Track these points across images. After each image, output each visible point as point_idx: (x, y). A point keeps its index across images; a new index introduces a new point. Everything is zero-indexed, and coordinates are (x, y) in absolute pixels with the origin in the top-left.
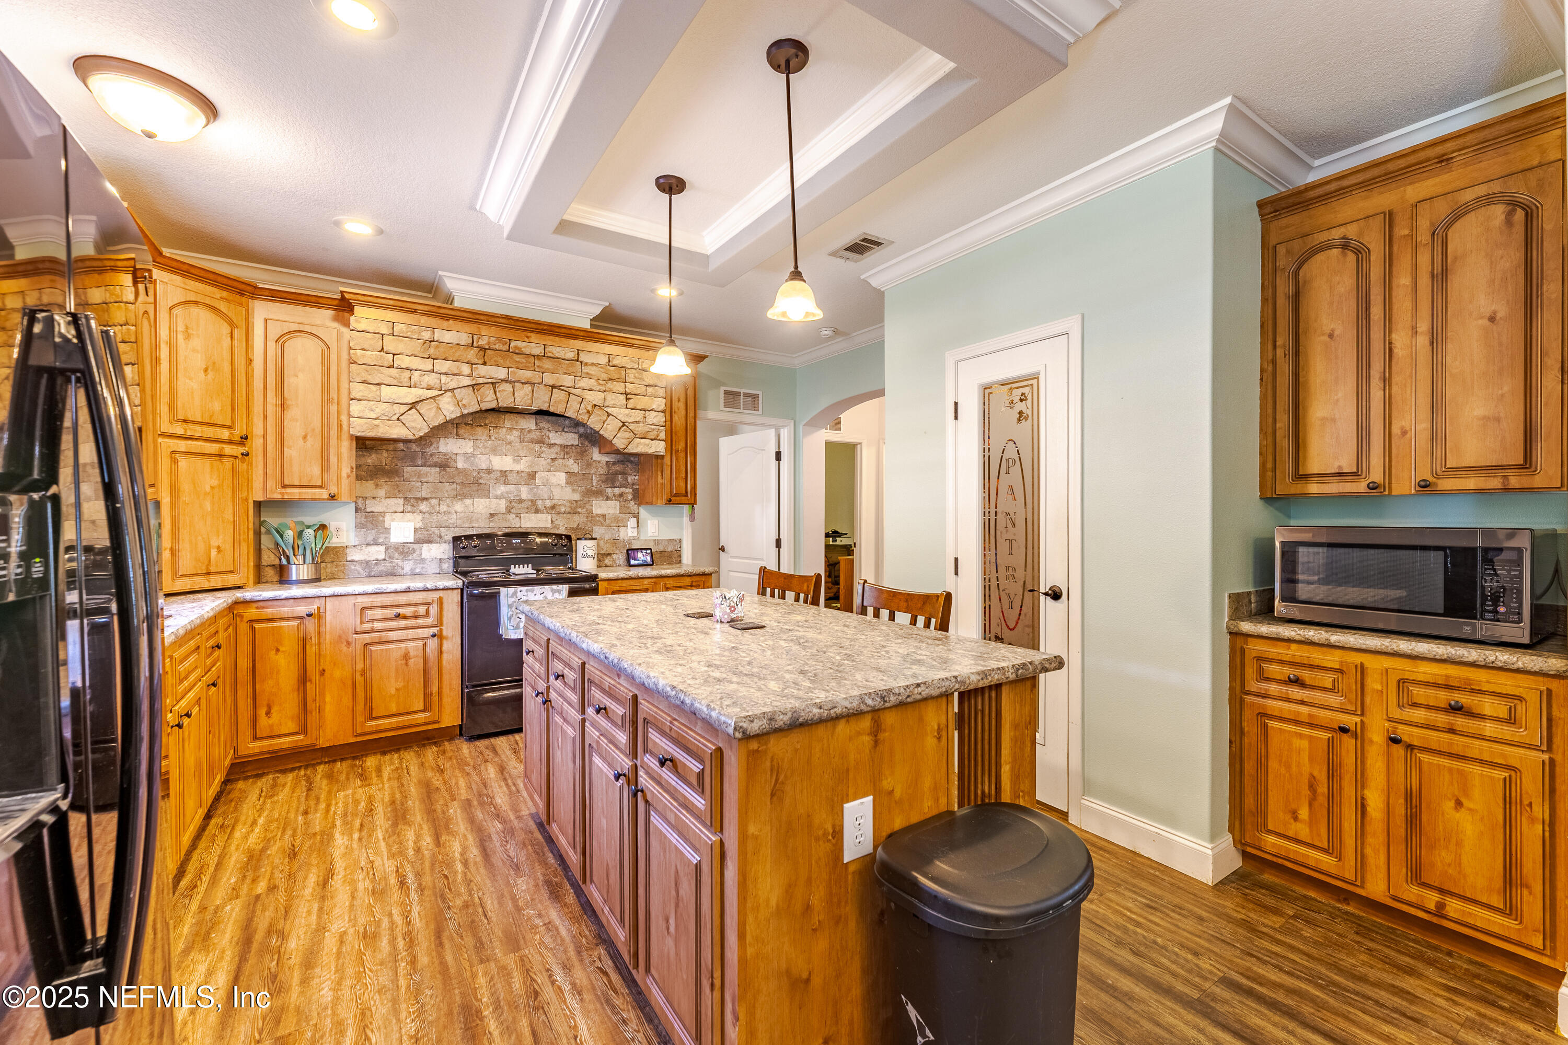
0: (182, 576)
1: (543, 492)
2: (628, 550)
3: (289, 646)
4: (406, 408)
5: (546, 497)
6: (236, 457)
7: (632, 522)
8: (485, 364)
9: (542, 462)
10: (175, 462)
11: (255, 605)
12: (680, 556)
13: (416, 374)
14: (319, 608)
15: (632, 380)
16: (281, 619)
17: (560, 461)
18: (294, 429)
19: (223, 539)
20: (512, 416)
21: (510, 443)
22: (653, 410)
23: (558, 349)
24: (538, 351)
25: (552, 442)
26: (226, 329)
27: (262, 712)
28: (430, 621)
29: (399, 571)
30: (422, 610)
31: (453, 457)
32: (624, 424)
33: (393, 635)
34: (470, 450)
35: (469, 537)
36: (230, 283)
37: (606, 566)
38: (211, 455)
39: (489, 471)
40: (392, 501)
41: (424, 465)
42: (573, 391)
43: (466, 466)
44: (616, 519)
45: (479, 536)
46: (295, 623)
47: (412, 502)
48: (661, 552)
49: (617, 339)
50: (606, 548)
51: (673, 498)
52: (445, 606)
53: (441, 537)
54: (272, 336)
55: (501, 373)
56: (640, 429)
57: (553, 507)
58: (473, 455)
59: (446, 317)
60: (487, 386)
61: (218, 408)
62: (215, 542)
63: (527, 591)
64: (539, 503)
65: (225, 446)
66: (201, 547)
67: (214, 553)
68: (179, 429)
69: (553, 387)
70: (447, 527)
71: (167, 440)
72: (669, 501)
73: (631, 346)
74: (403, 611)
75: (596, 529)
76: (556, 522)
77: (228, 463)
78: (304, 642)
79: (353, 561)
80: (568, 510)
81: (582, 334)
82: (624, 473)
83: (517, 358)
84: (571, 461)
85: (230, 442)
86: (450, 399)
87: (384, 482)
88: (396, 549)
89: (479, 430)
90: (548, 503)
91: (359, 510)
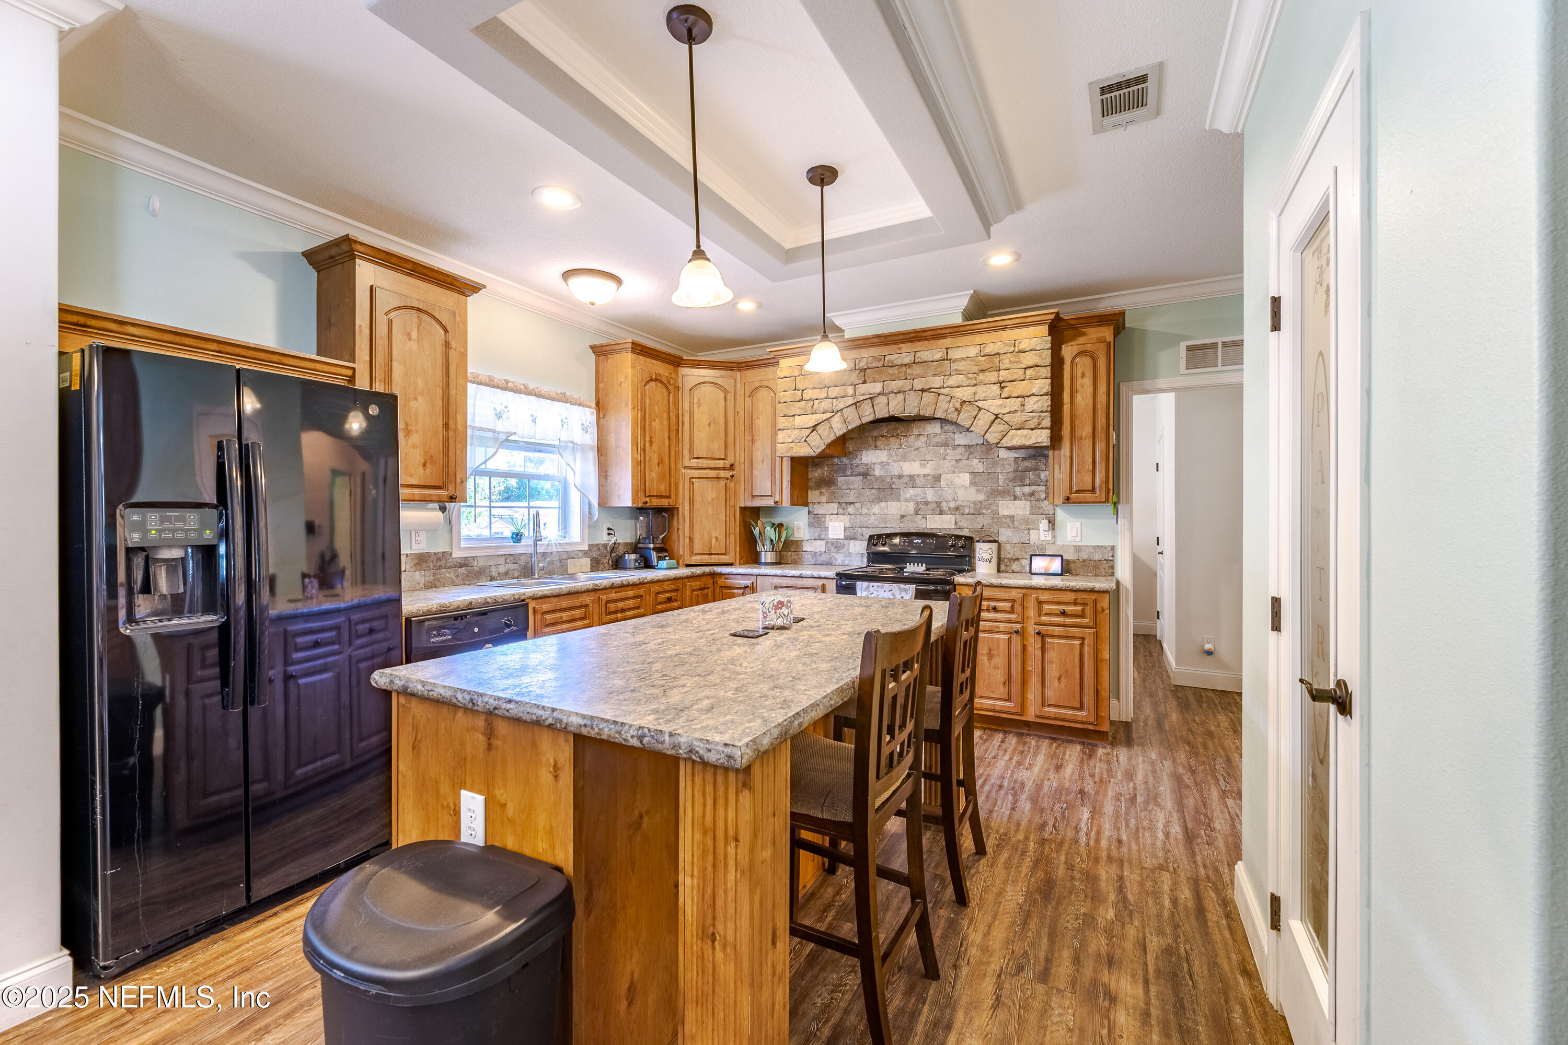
1: (948, 494)
2: (1032, 556)
4: (810, 431)
5: (950, 498)
6: (728, 479)
7: (1044, 524)
8: (865, 382)
9: (947, 464)
10: (693, 483)
11: (724, 577)
12: (1112, 567)
13: (816, 402)
14: (753, 583)
15: (1007, 366)
16: (734, 588)
17: (965, 462)
18: (758, 456)
19: (719, 532)
20: (919, 423)
21: (918, 449)
22: (1033, 395)
23: (927, 352)
24: (907, 359)
25: (957, 443)
26: (722, 395)
29: (834, 562)
31: (872, 466)
32: (997, 417)
34: (885, 459)
35: (880, 536)
36: (723, 364)
37: (1013, 572)
38: (713, 478)
39: (900, 477)
40: (831, 505)
41: (852, 475)
42: (942, 391)
43: (882, 473)
44: (1026, 521)
45: (888, 535)
46: (740, 591)
47: (844, 505)
48: (1084, 561)
49: (985, 325)
50: (1007, 552)
51: (1072, 496)
53: (862, 535)
54: (747, 394)
55: (877, 388)
56: (1016, 419)
57: (957, 509)
58: (888, 464)
60: (866, 401)
61: (717, 448)
62: (714, 534)
63: (878, 587)
64: (944, 504)
65: (721, 472)
66: (706, 537)
67: (714, 540)
68: (694, 463)
69: (923, 391)
70: (867, 527)
71: (689, 471)
72: (1067, 499)
73: (1005, 328)
75: (1002, 531)
76: (960, 524)
77: (722, 482)
79: (806, 551)
80: (972, 511)
81: (948, 331)
82: (1035, 469)
83: (891, 371)
84: (976, 461)
85: (724, 469)
86: (838, 419)
87: (824, 490)
88: (833, 544)
89: (892, 440)
90: (952, 505)
91: (809, 512)
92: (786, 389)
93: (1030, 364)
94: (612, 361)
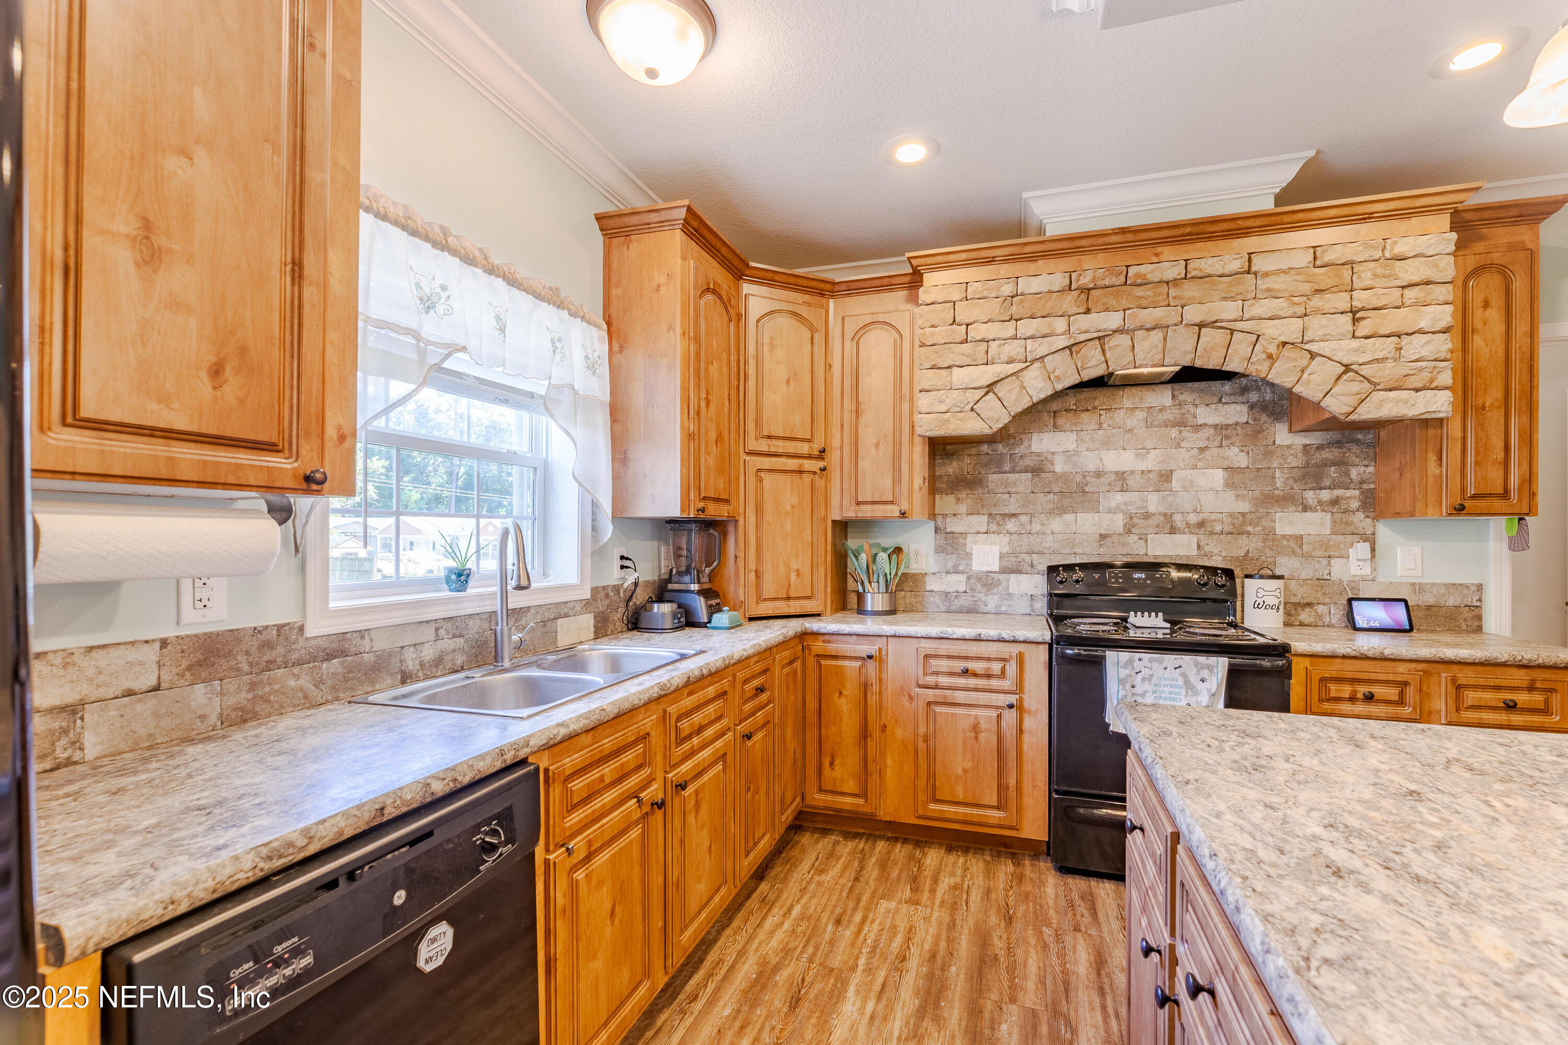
0: (765, 600)
1: (1185, 501)
2: (1350, 600)
3: (851, 689)
4: (982, 392)
5: (1189, 508)
6: (815, 473)
7: (1360, 549)
8: (1088, 311)
9: (1183, 455)
10: (760, 480)
11: (822, 638)
12: (1479, 618)
13: (994, 345)
14: (880, 649)
15: (1367, 283)
16: (844, 658)
17: (1215, 451)
18: (868, 437)
19: (801, 562)
20: (1134, 390)
21: (1131, 430)
22: (1421, 332)
23: (1211, 261)
24: (1173, 271)
25: (1200, 422)
26: (807, 335)
27: (826, 761)
28: (1006, 684)
29: (982, 608)
30: (996, 667)
31: (1050, 457)
33: (960, 696)
34: (1072, 447)
35: (1069, 568)
36: (811, 284)
37: (1302, 624)
38: (792, 471)
39: (1099, 474)
40: (974, 519)
41: (1012, 471)
42: (1239, 325)
43: (1067, 468)
44: (1325, 545)
45: (1083, 566)
46: (857, 664)
47: (999, 519)
48: (1429, 608)
49: (1333, 212)
50: (1301, 593)
51: (1468, 504)
52: (1028, 666)
53: (1032, 566)
54: (848, 336)
55: (1113, 320)
56: (1386, 372)
57: (1201, 524)
58: (1077, 453)
59: (1032, 258)
60: (1092, 343)
61: (799, 422)
62: (795, 565)
63: (1151, 660)
64: (1178, 518)
65: (805, 462)
66: (782, 570)
67: (793, 576)
68: (763, 446)
69: (1201, 326)
70: (1041, 553)
71: (754, 458)
72: (1460, 510)
74: (972, 665)
75: (1283, 560)
76: (1207, 549)
77: (807, 478)
78: (865, 688)
79: (932, 591)
80: (1227, 528)
81: (1258, 222)
82: (1341, 463)
83: (1138, 292)
84: (1235, 450)
85: (810, 457)
86: (1037, 372)
87: (963, 495)
88: (979, 579)
89: (1085, 416)
90: (1193, 518)
91: (937, 530)
92: (934, 323)
93: (1416, 278)
94: (639, 245)
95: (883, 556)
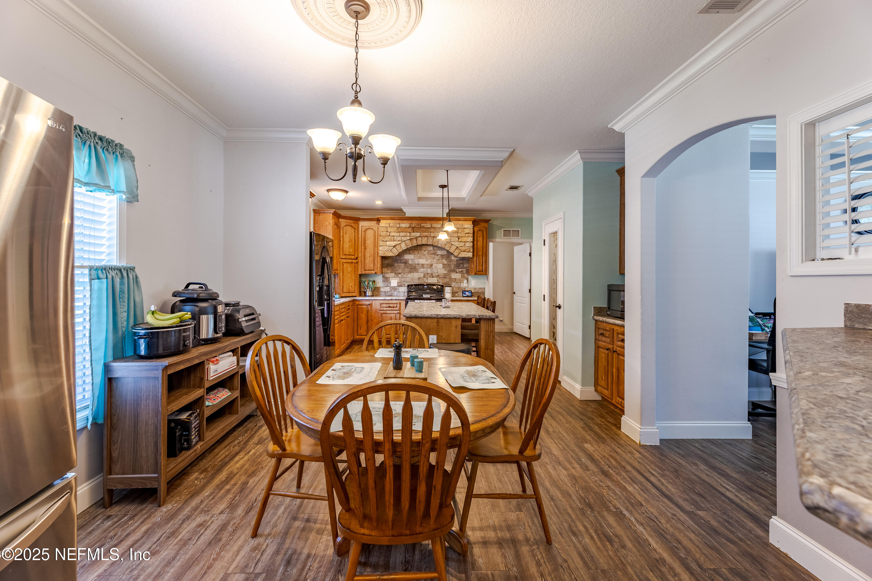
0: (344, 293)
1: (435, 271)
3: (365, 312)
4: (393, 247)
6: (355, 263)
7: (465, 281)
8: (414, 232)
9: (435, 261)
10: (343, 265)
12: (484, 294)
13: (395, 237)
14: (372, 303)
16: (363, 305)
17: (440, 260)
18: (368, 255)
21: (425, 255)
22: (468, 242)
23: (436, 225)
24: (429, 226)
25: (438, 254)
26: (353, 230)
27: (359, 328)
28: (397, 309)
29: (393, 295)
30: (395, 305)
31: (408, 260)
32: (457, 247)
33: (388, 312)
35: (412, 285)
36: (354, 218)
37: (456, 296)
38: (350, 263)
39: (418, 264)
40: (392, 274)
41: (400, 263)
43: (412, 263)
44: (460, 280)
45: (415, 285)
46: (366, 306)
47: (397, 274)
48: (476, 292)
49: (454, 219)
50: (455, 290)
51: (477, 273)
52: (401, 305)
53: (404, 285)
54: (363, 230)
56: (463, 248)
57: (438, 276)
58: (414, 259)
59: (403, 220)
60: (414, 239)
61: (352, 251)
62: (351, 285)
64: (434, 274)
66: (348, 286)
67: (350, 287)
68: (344, 257)
69: (434, 237)
70: (406, 282)
72: (476, 274)
73: (460, 220)
74: (390, 305)
75: (452, 283)
76: (439, 281)
77: (353, 264)
78: (368, 311)
79: (382, 290)
80: (443, 277)
81: (441, 219)
82: (463, 264)
83: (423, 229)
84: (444, 260)
85: (354, 259)
86: (404, 244)
87: (389, 268)
88: (393, 288)
89: (416, 251)
90: (437, 274)
91: (383, 276)
92: (383, 231)
93: (467, 232)
94: (321, 217)
95: (371, 283)
